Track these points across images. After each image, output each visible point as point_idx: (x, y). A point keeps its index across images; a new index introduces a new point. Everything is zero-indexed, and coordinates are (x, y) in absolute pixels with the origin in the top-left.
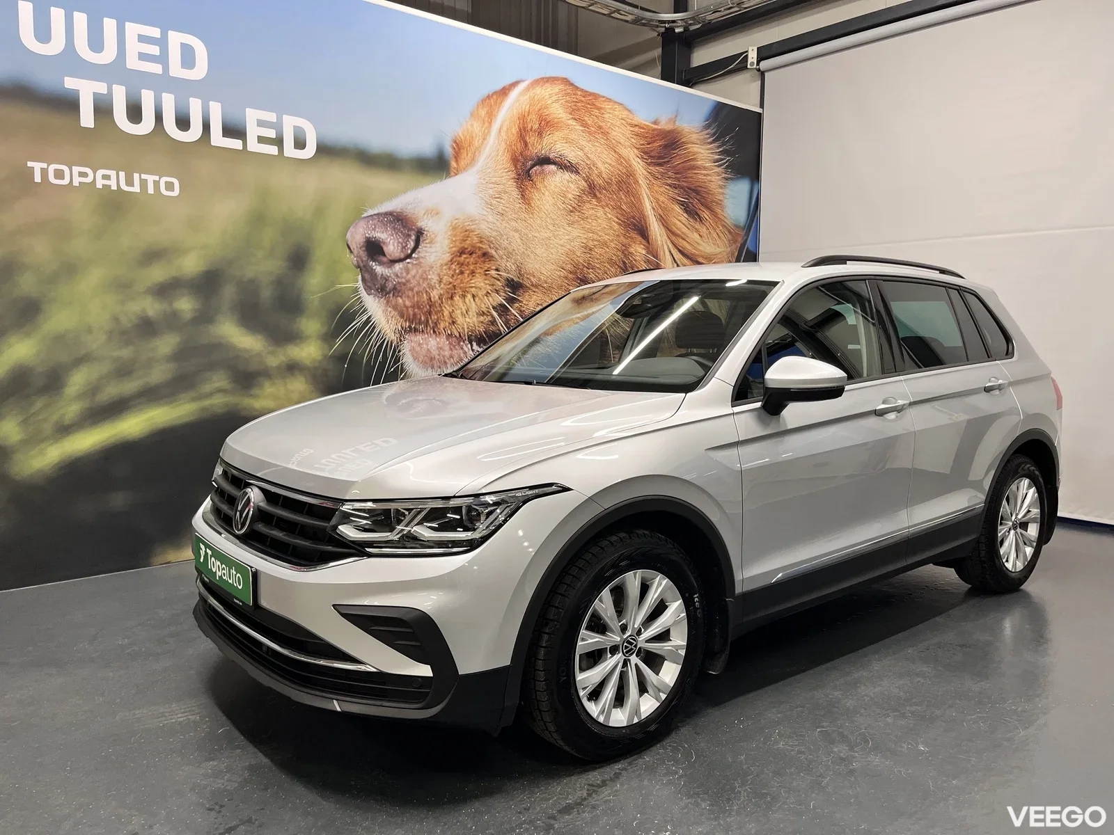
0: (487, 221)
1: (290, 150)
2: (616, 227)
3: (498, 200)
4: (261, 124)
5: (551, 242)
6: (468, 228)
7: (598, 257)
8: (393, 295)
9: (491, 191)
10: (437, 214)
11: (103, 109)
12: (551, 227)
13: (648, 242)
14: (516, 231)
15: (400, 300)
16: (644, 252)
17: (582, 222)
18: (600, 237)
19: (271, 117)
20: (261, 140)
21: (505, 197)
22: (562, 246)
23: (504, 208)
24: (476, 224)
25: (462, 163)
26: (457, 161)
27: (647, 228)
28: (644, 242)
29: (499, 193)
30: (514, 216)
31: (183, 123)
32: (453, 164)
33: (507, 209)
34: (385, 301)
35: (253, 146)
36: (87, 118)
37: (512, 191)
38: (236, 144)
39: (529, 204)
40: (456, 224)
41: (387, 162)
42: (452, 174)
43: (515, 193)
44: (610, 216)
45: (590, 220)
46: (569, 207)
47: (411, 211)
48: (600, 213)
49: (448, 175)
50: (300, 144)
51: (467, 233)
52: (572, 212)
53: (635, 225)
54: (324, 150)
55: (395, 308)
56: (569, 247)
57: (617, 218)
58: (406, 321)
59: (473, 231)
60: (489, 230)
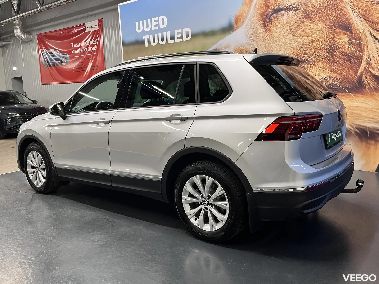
0: (249, 45)
1: (185, 39)
2: (325, 29)
3: (254, 35)
4: (178, 33)
5: (282, 46)
6: (241, 49)
7: (312, 48)
8: (214, 79)
9: (251, 32)
10: (229, 47)
11: (149, 42)
12: (282, 40)
13: (351, 32)
14: (263, 45)
15: (216, 80)
16: (347, 39)
17: (300, 33)
18: (313, 37)
19: (180, 31)
20: (178, 38)
21: (258, 32)
22: (288, 47)
23: (257, 37)
24: (244, 47)
25: (239, 25)
26: (236, 24)
27: (350, 25)
28: (347, 33)
29: (255, 32)
30: (262, 39)
31: (162, 40)
32: (235, 26)
33: (258, 38)
34: (211, 81)
35: (177, 40)
36: (147, 45)
37: (261, 29)
38: (173, 41)
39: (270, 32)
40: (236, 49)
41: (212, 34)
42: (235, 30)
43: (263, 29)
44: (320, 25)
45: (306, 31)
46: (293, 27)
47: (220, 48)
48: (313, 25)
49: (233, 31)
50: (187, 36)
51: (241, 51)
52: (294, 29)
53: (339, 25)
54: (194, 36)
55: (214, 83)
56: (292, 46)
57: (326, 25)
58: (218, 87)
59: (243, 50)
60: (250, 48)
